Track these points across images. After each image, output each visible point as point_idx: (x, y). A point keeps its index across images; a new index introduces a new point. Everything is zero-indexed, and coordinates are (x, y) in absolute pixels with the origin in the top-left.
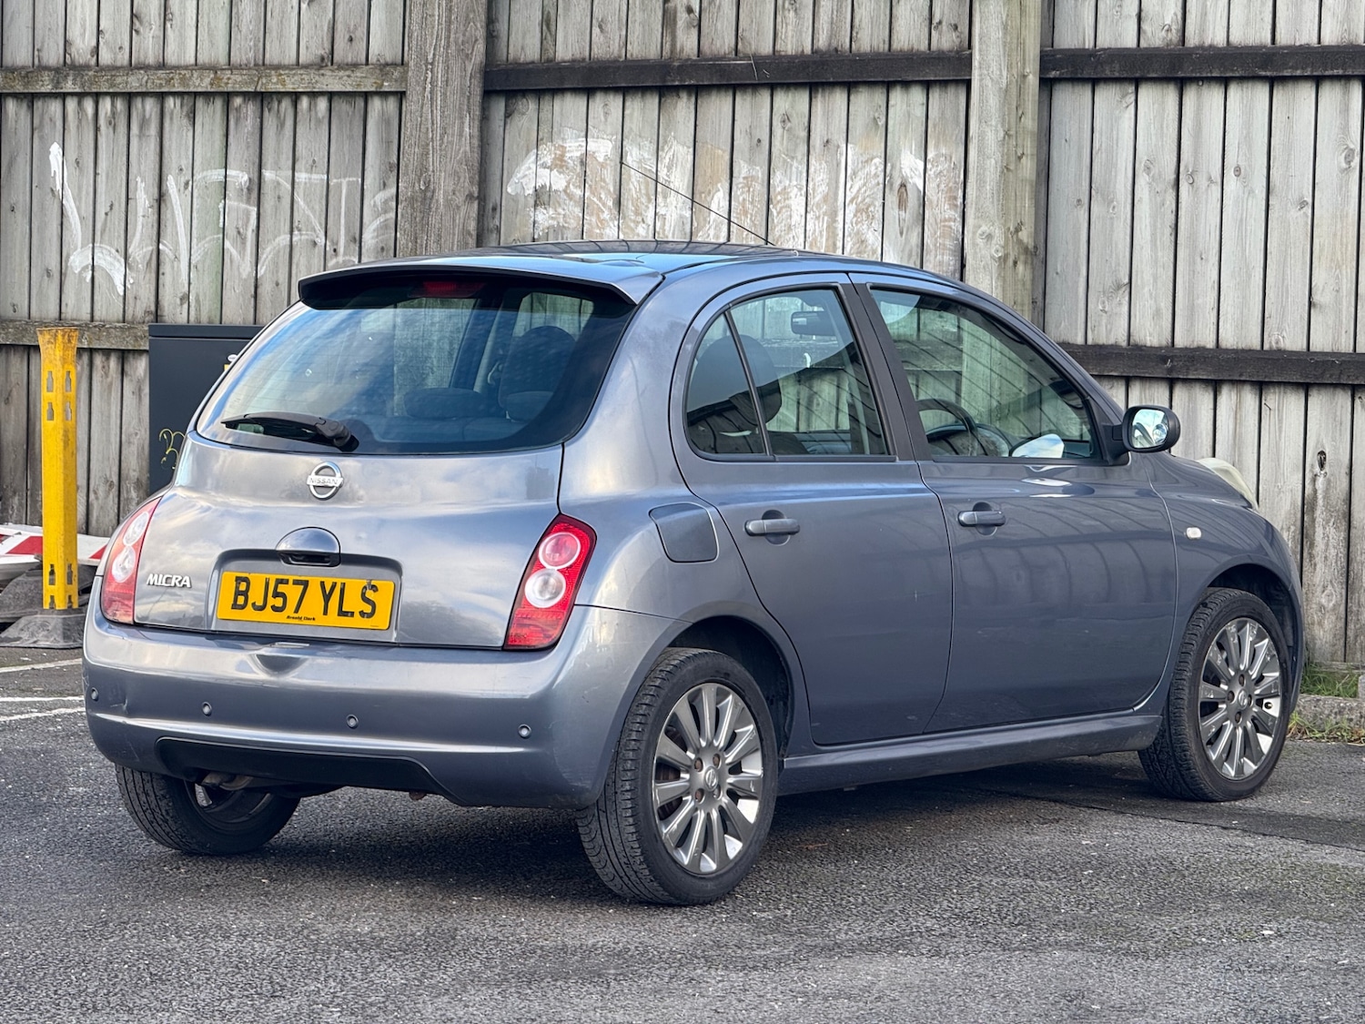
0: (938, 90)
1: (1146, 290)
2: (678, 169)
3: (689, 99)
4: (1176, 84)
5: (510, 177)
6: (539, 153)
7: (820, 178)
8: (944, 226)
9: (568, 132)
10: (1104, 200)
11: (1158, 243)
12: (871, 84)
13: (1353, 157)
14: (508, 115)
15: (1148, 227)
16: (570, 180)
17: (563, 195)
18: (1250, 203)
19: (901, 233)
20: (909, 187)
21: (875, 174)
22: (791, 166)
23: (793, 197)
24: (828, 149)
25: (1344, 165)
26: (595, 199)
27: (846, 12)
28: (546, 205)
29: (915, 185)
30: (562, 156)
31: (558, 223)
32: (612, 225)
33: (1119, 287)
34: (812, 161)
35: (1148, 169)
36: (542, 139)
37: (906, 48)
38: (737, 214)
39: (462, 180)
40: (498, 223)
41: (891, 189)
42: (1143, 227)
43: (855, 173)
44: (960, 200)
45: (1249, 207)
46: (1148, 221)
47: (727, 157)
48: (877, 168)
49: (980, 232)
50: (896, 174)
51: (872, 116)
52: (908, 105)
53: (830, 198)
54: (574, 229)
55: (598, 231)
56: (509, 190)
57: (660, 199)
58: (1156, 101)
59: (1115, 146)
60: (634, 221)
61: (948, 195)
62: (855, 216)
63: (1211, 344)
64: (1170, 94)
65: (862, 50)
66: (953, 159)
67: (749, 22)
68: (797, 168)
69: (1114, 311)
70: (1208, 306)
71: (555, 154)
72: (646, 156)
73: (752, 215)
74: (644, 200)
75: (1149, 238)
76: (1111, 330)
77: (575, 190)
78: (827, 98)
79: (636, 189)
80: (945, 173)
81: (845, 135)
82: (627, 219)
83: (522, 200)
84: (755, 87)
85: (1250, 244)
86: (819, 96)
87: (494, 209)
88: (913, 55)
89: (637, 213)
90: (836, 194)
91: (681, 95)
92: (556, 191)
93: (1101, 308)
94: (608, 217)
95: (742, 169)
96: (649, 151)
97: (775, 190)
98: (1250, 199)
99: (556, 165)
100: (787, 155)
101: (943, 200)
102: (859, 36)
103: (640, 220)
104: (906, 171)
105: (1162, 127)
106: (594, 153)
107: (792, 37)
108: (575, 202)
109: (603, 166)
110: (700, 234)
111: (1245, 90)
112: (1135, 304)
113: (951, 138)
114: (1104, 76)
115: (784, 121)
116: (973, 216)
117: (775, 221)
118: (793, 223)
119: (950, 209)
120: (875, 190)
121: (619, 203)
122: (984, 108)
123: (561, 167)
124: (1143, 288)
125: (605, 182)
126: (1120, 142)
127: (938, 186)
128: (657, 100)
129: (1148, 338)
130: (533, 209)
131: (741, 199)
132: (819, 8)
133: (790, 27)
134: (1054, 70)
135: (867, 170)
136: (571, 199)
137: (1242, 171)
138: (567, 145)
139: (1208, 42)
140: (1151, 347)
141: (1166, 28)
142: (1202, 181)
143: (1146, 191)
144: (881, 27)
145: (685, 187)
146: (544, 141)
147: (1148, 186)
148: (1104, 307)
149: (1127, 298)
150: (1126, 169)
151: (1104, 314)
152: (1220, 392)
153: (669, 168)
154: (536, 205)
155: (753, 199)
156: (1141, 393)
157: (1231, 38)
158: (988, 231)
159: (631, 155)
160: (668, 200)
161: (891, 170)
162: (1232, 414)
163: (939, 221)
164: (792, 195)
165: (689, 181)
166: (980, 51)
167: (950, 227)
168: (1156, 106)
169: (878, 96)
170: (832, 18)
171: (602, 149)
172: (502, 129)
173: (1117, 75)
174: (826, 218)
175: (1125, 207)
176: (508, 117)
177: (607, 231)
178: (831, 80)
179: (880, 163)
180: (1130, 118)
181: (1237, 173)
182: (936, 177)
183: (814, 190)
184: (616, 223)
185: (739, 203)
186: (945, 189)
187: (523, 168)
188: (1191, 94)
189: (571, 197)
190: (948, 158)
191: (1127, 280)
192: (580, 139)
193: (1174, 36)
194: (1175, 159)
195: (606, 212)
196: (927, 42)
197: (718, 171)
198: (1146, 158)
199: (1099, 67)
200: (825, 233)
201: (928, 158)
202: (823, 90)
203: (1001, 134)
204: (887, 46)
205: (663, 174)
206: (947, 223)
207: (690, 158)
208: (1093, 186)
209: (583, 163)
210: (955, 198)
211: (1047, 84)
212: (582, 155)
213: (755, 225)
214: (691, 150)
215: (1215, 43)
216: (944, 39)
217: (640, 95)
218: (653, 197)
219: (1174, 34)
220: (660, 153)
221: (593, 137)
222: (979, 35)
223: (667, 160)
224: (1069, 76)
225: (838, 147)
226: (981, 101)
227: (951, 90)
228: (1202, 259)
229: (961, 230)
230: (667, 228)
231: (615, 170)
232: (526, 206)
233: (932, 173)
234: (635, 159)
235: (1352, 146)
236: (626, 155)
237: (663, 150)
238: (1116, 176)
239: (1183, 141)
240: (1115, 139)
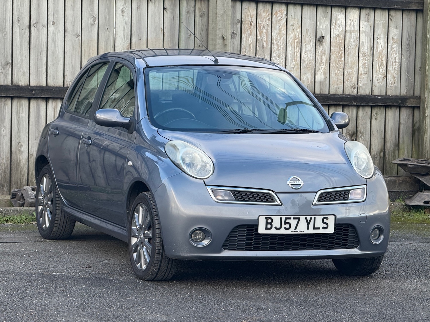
10: (1, 31)
11: (23, 48)
13: (96, 20)
15: (19, 42)
18: (58, 35)
25: (92, 23)
33: (8, 64)
35: (18, 21)
42: (17, 42)
46: (19, 40)
59: (5, 12)
63: (44, 85)
69: (6, 72)
70: (43, 71)
75: (19, 46)
76: (5, 80)
85: (58, 49)
93: (0, 71)
98: (58, 33)
105: (23, 5)
112: (14, 70)
124: (18, 64)
126: (7, 11)
129: (20, 83)
137: (55, 23)
140: (21, 86)
142: (40, 26)
143: (18, 29)
147: (19, 27)
148: (2, 71)
149: (11, 68)
150: (9, 20)
151: (2, 74)
152: (49, 102)
156: (17, 103)
162: (53, 110)
175: (10, 35)
181: (53, 24)
191: (11, 61)
194: (29, 18)
198: (17, 17)
228: (40, 54)
235: (95, 16)
238: (6, 23)
239: (31, 11)
240: (5, 9)
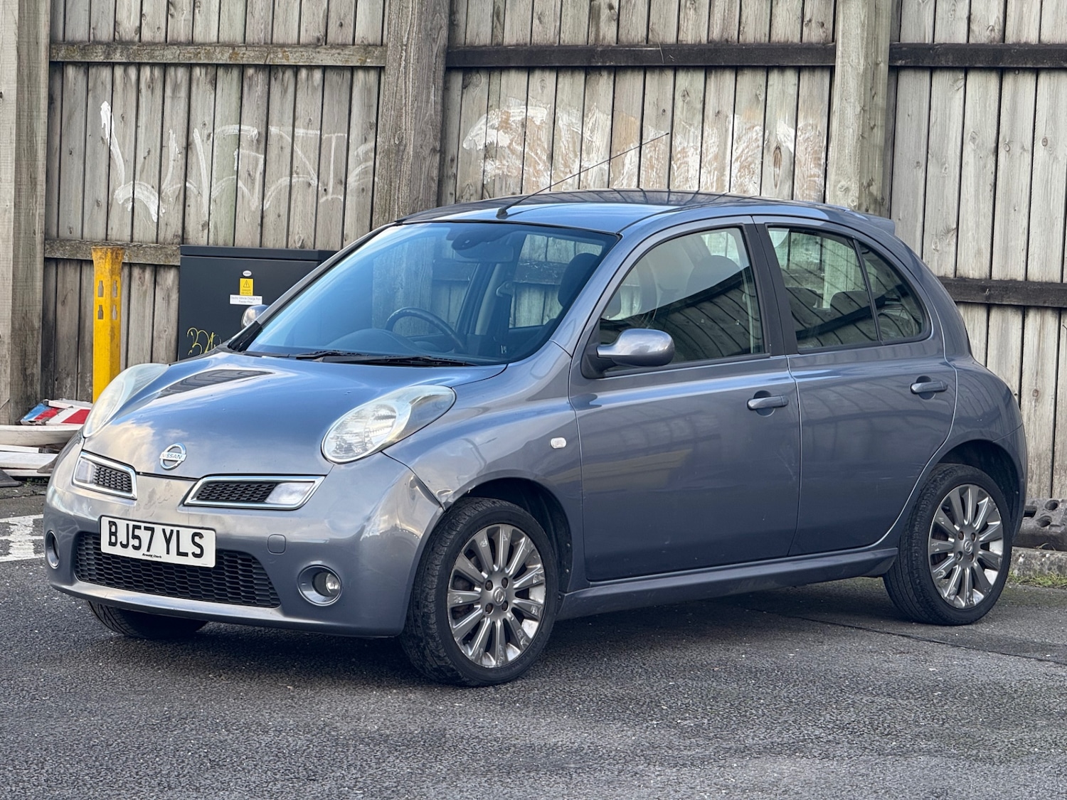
0: (807, 74)
1: (970, 234)
2: (599, 132)
3: (609, 77)
4: (997, 72)
5: (465, 135)
6: (489, 117)
7: (712, 141)
8: (810, 180)
9: (512, 101)
10: (938, 162)
11: (981, 196)
12: (754, 68)
14: (465, 87)
15: (973, 184)
16: (513, 138)
17: (507, 150)
18: (1054, 167)
19: (776, 186)
20: (782, 149)
21: (756, 139)
22: (689, 131)
23: (690, 155)
24: (719, 118)
26: (533, 154)
27: (735, 11)
28: (494, 158)
29: (787, 147)
30: (508, 119)
31: (503, 172)
32: (546, 175)
33: (948, 231)
34: (706, 127)
35: (973, 139)
36: (491, 106)
37: (782, 40)
38: (646, 168)
39: (428, 137)
40: (455, 171)
41: (768, 151)
42: (969, 185)
43: (739, 138)
44: (823, 161)
45: (1054, 171)
46: (973, 180)
47: (638, 123)
48: (757, 134)
49: (839, 186)
50: (772, 139)
51: (754, 93)
52: (783, 85)
53: (719, 157)
54: (515, 177)
55: (534, 179)
56: (465, 146)
57: (584, 155)
58: (981, 86)
59: (947, 120)
60: (563, 172)
61: (814, 156)
62: (739, 171)
63: (1021, 278)
64: (993, 80)
65: (748, 41)
66: (818, 128)
67: (658, 17)
68: (694, 133)
69: (944, 249)
70: (1019, 248)
71: (502, 118)
72: (574, 121)
73: (657, 169)
74: (571, 155)
75: (973, 193)
76: (941, 265)
77: (517, 147)
78: (719, 79)
79: (565, 146)
80: (812, 138)
81: (733, 107)
82: (558, 170)
83: (474, 153)
84: (662, 68)
85: (1054, 200)
86: (713, 77)
87: (452, 160)
88: (789, 45)
89: (566, 165)
90: (724, 154)
91: (603, 73)
92: (502, 147)
93: (933, 247)
94: (542, 169)
95: (650, 133)
96: (576, 118)
97: (676, 151)
98: (1055, 163)
99: (502, 127)
100: (686, 123)
101: (810, 160)
102: (745, 30)
103: (568, 171)
104: (781, 137)
105: (985, 106)
106: (533, 118)
107: (692, 29)
108: (517, 156)
109: (539, 128)
110: (616, 183)
111: (1052, 78)
112: (962, 245)
113: (816, 111)
114: (940, 65)
115: (684, 96)
116: (834, 173)
117: (676, 174)
118: (690, 176)
119: (815, 167)
120: (756, 151)
121: (551, 157)
122: (845, 88)
123: (506, 128)
124: (968, 233)
125: (540, 140)
126: (952, 118)
127: (806, 149)
128: (583, 77)
129: (971, 272)
130: (483, 161)
131: (649, 156)
132: (714, 7)
133: (690, 22)
134: (900, 59)
135: (750, 135)
136: (513, 154)
137: (1049, 142)
138: (511, 111)
139: (1023, 40)
140: (973, 279)
141: (990, 28)
142: (1016, 149)
143: (972, 156)
144: (763, 23)
145: (604, 146)
146: (493, 107)
147: (973, 152)
148: (936, 247)
149: (955, 240)
151: (936, 253)
152: (1028, 316)
153: (592, 131)
154: (485, 158)
155: (658, 157)
157: (1042, 37)
158: (846, 186)
159: (562, 120)
160: (591, 156)
161: (769, 136)
162: (1037, 333)
163: (806, 177)
164: (690, 154)
165: (607, 142)
166: (843, 43)
167: (815, 182)
168: (981, 89)
169: (760, 77)
170: (724, 16)
171: (539, 115)
172: (460, 97)
173: (950, 64)
174: (716, 173)
175: (955, 169)
176: (465, 88)
177: (542, 179)
178: (723, 64)
179: (760, 130)
180: (960, 99)
181: (1044, 144)
182: (805, 142)
183: (707, 149)
184: (549, 173)
185: (647, 159)
186: (812, 152)
187: (476, 128)
188: (1009, 80)
189: (513, 152)
190: (814, 127)
191: (955, 226)
192: (522, 107)
193: (996, 35)
194: (995, 132)
195: (541, 165)
196: (799, 36)
197: (631, 134)
198: (972, 130)
199: (937, 58)
200: (715, 184)
201: (799, 126)
202: (716, 71)
203: (858, 109)
204: (767, 39)
205: (587, 135)
206: (812, 179)
207: (609, 123)
208: (930, 151)
209: (524, 125)
210: (819, 159)
211: (895, 70)
212: (522, 119)
213: (659, 177)
214: (610, 117)
215: (1029, 41)
216: (813, 34)
217: (570, 73)
218: (579, 154)
219: (997, 33)
220: (585, 119)
221: (532, 106)
222: (842, 31)
223: (591, 124)
224: (912, 65)
225: (727, 117)
226: (843, 83)
227: (818, 75)
228: (1015, 210)
229: (823, 184)
230: (589, 178)
231: (549, 132)
232: (477, 158)
233: (801, 138)
234: (565, 123)
236: (558, 120)
237: (588, 117)
238: (948, 143)
239: (1001, 117)
240: (947, 115)
